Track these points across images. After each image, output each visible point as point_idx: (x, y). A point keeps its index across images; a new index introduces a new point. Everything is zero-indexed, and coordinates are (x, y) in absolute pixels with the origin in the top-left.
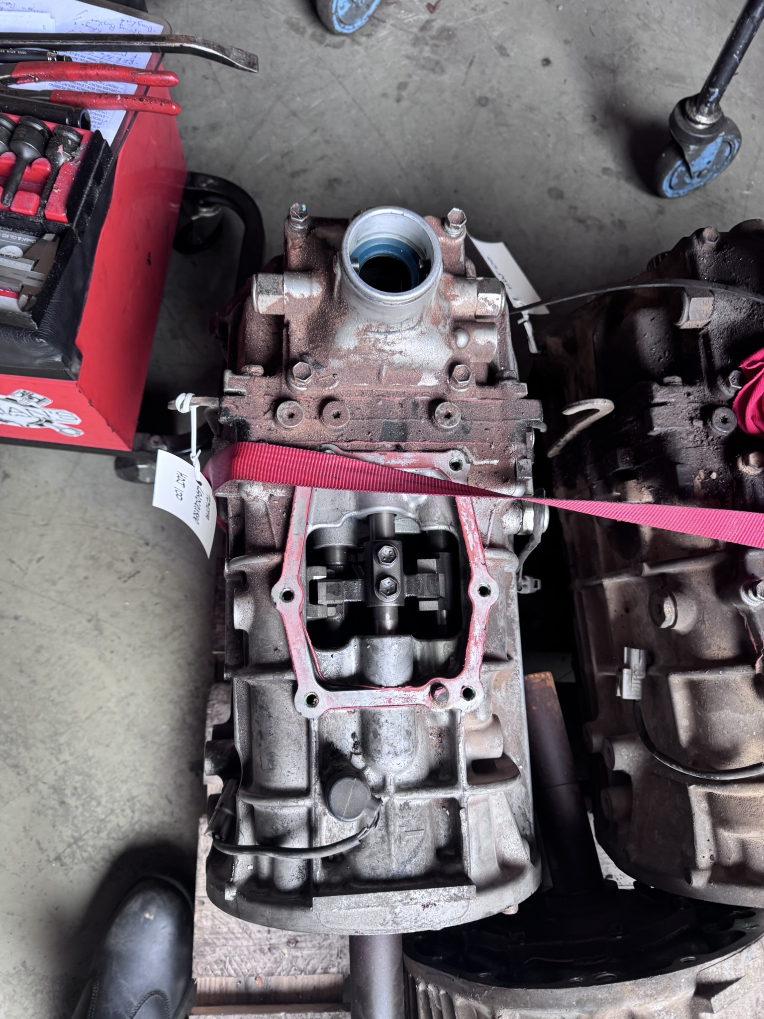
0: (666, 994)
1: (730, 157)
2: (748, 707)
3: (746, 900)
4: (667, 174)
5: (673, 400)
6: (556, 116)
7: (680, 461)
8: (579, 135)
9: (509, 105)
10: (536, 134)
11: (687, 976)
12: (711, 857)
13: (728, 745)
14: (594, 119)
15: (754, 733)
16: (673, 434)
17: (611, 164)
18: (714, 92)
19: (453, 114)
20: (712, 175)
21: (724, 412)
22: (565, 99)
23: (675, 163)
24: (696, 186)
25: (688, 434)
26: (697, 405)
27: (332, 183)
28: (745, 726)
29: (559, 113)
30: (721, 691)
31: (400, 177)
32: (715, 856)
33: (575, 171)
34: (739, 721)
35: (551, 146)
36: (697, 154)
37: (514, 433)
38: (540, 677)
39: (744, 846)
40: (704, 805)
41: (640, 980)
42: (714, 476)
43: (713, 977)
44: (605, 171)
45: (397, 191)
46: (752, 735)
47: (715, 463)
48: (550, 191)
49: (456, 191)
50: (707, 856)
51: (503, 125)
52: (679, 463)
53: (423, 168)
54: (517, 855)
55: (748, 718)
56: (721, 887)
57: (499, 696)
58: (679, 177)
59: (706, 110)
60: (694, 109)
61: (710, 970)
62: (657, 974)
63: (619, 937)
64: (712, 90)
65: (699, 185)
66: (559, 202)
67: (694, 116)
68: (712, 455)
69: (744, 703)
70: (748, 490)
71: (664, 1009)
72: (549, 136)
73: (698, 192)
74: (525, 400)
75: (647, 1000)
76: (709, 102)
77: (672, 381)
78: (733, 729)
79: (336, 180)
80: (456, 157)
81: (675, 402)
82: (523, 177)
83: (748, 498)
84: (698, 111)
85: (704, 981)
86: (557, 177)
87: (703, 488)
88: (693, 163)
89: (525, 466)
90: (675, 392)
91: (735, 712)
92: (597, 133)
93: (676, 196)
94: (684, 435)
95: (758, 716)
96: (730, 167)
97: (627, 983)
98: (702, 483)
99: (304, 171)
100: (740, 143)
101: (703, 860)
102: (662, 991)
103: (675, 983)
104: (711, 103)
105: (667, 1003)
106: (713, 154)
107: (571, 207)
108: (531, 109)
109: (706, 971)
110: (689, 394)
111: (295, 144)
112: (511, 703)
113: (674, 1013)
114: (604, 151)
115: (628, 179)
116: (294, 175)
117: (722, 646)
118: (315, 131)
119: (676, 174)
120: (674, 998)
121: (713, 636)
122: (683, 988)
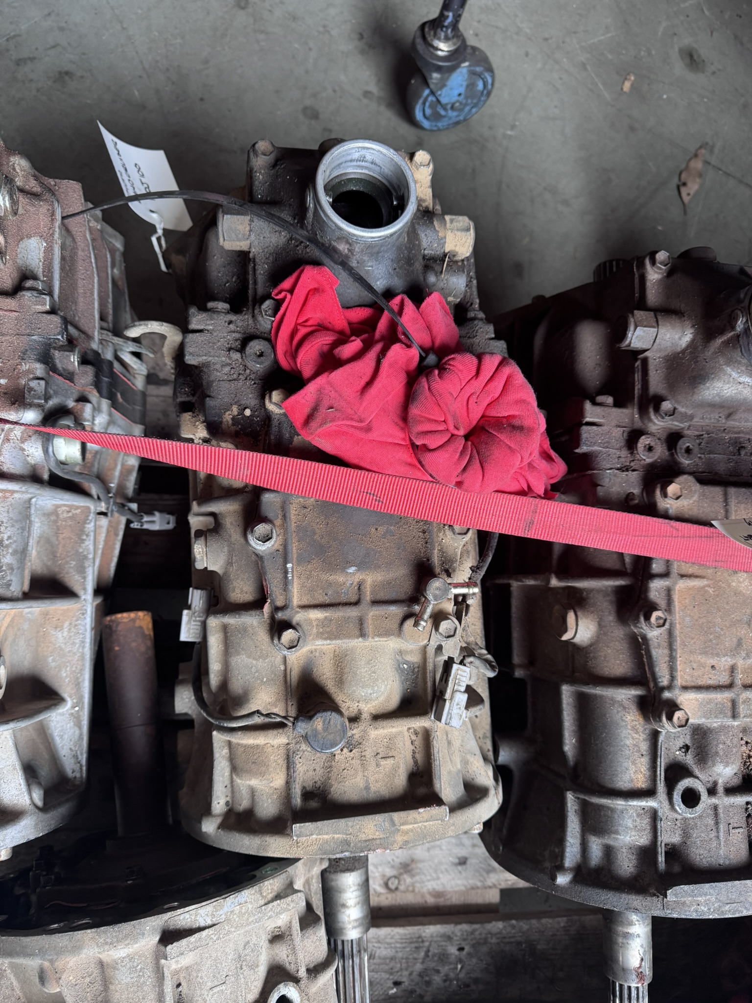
0: (127, 942)
1: (485, 92)
2: (261, 653)
3: (242, 846)
4: (417, 102)
5: (211, 327)
6: (321, 29)
7: (212, 394)
8: (343, 52)
9: (270, 11)
10: (296, 46)
11: (154, 924)
12: (227, 803)
13: (240, 691)
14: (361, 37)
15: (265, 679)
16: (207, 365)
17: (374, 88)
18: (448, 16)
19: (208, 13)
20: (471, 110)
21: (259, 344)
22: (333, 11)
23: (423, 91)
24: (454, 120)
25: (222, 366)
26: (237, 335)
27: (63, 76)
28: (257, 672)
29: (324, 26)
30: (240, 636)
31: (140, 77)
32: (231, 802)
33: (335, 91)
34: (252, 667)
35: (311, 61)
36: (442, 84)
37: (26, 350)
38: (129, 616)
39: (253, 791)
40: (226, 751)
41: (102, 928)
42: (248, 412)
43: (184, 923)
44: (367, 94)
45: (136, 93)
46: (262, 681)
47: (251, 399)
48: (305, 110)
49: (202, 99)
50: (222, 802)
51: (262, 32)
52: (209, 396)
53: (168, 70)
54: (18, 800)
55: (260, 664)
56: (226, 834)
57: (60, 636)
58: (430, 106)
59: (443, 35)
60: (432, 33)
61: (182, 917)
62: (120, 922)
63: (129, 882)
64: (446, 13)
65: (458, 119)
66: (313, 122)
67: (432, 40)
68: (248, 391)
69: (258, 649)
70: (274, 429)
71: (128, 955)
72: (310, 49)
73: (460, 127)
74: (45, 315)
75: (107, 947)
76: (443, 26)
77: (215, 306)
78: (246, 674)
79: (67, 73)
80: (206, 62)
81: (213, 330)
82: (277, 92)
83: (272, 437)
84: (435, 35)
85: (171, 928)
86: (315, 95)
87: (233, 425)
88: (439, 93)
89: (36, 388)
90: (214, 319)
91: (249, 657)
92: (362, 52)
93: (435, 128)
94: (218, 367)
95: (271, 661)
96: (488, 102)
97: (89, 931)
98: (233, 419)
99: (32, 59)
100: (493, 77)
101: (218, 806)
102: (122, 939)
103: (139, 931)
104: (447, 27)
105: (131, 950)
106: (462, 85)
107: (325, 130)
108: (294, 18)
109: (176, 918)
110: (230, 322)
111: (24, 27)
112: (74, 644)
113: (138, 960)
114: (368, 73)
115: (389, 105)
116: (19, 62)
117: (244, 589)
118: (49, 14)
119: (427, 104)
120: (135, 946)
121: (237, 579)
122: (146, 936)
